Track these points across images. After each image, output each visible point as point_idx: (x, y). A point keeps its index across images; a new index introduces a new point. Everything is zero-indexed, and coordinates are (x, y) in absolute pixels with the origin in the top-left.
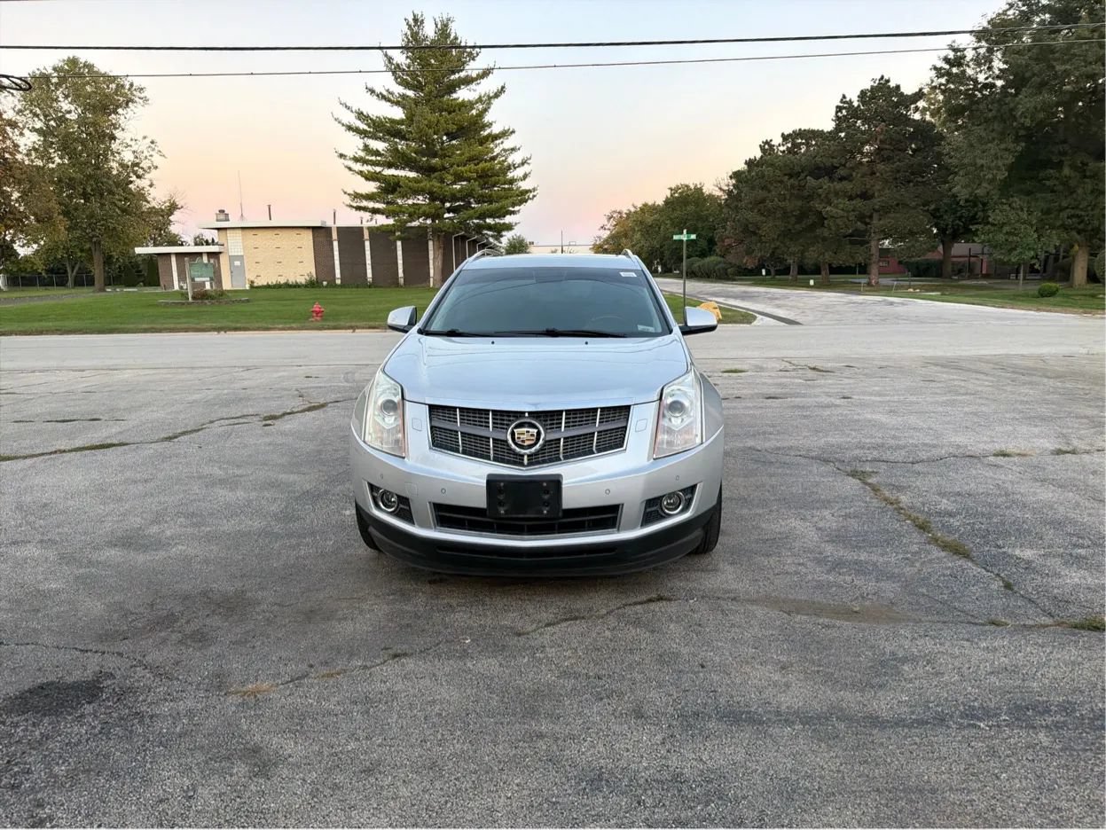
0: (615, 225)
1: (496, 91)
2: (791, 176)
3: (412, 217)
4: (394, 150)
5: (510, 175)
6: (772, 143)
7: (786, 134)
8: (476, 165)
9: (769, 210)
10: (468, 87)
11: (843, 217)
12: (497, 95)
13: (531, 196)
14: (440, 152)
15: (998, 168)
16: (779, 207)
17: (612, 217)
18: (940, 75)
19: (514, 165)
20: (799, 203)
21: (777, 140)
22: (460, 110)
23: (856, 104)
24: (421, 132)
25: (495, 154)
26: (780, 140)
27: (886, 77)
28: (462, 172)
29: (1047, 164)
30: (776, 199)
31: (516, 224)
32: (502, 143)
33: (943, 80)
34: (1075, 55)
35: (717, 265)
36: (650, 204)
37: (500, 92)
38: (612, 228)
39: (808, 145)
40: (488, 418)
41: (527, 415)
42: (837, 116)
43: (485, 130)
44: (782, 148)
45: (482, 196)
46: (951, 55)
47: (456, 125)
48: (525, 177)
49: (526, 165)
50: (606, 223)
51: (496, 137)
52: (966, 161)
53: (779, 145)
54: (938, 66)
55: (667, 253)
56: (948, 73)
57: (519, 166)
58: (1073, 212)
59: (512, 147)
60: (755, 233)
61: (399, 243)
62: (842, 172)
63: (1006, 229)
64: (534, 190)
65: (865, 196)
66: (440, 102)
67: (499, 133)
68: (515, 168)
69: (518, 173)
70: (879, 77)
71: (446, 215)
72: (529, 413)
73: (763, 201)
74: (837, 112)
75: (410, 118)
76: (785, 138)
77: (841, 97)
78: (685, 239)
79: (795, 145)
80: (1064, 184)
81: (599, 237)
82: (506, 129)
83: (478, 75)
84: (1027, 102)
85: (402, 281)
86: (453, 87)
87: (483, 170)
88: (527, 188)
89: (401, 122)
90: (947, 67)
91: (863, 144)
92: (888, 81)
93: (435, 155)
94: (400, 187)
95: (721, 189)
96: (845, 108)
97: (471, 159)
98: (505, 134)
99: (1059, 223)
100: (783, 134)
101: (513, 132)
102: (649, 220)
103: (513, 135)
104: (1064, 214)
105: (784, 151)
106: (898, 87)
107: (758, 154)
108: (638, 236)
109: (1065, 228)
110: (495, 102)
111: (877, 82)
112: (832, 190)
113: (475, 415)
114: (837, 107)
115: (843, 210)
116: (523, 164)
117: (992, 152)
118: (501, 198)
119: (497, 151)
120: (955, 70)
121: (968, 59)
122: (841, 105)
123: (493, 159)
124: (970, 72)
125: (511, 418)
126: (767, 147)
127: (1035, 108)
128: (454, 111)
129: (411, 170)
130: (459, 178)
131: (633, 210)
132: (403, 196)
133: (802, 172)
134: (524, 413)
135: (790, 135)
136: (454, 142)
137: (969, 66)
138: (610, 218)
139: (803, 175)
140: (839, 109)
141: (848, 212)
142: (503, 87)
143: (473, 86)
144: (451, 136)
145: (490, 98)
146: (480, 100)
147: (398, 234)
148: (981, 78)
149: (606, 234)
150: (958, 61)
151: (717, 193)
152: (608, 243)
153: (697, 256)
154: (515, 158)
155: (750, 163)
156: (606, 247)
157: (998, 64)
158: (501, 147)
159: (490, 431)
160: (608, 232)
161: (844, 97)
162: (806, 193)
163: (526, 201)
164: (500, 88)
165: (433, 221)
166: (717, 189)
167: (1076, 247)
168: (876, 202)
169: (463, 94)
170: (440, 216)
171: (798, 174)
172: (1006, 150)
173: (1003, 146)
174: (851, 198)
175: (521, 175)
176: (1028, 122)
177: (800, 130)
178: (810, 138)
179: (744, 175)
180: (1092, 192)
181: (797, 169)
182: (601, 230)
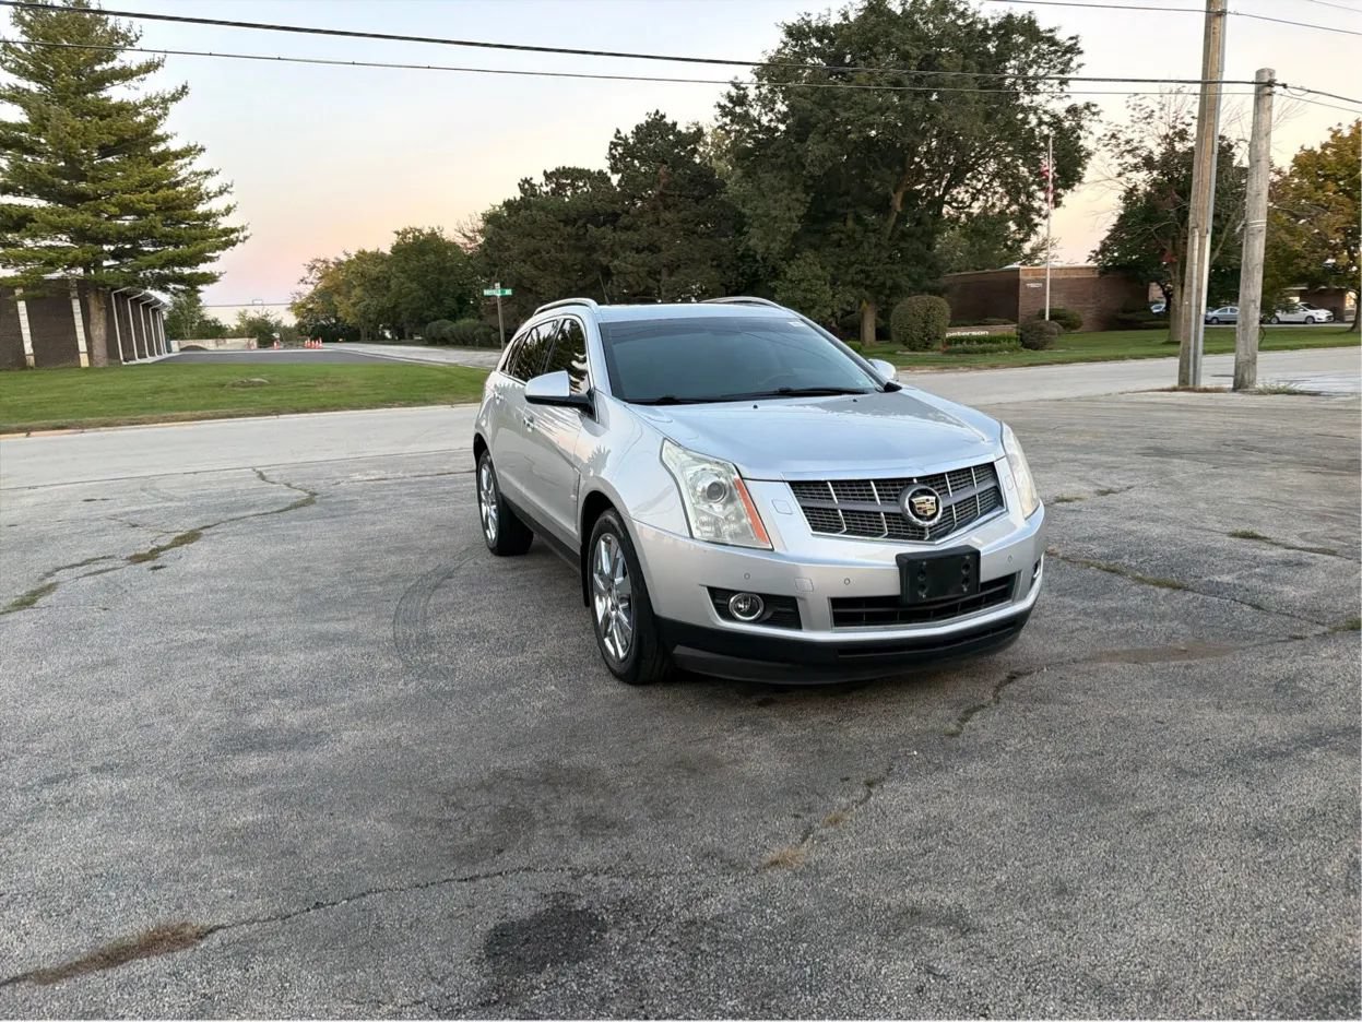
0: (320, 278)
1: (173, 91)
2: (566, 223)
3: (52, 264)
4: (17, 169)
5: (201, 209)
6: (533, 182)
7: (548, 172)
8: (153, 192)
9: (545, 264)
10: (127, 83)
11: (632, 272)
12: (174, 98)
13: (241, 238)
14: (90, 174)
15: (791, 220)
16: (557, 259)
17: (314, 267)
18: (725, 115)
19: (208, 193)
20: (580, 255)
21: (538, 179)
22: (118, 115)
23: (631, 141)
24: (60, 143)
25: (179, 178)
26: (542, 179)
27: (662, 112)
28: (132, 202)
29: (831, 216)
30: (553, 250)
31: (221, 274)
32: (190, 163)
33: (727, 120)
34: (855, 103)
35: (475, 328)
36: (368, 251)
37: (181, 94)
38: (315, 281)
39: (575, 188)
40: (871, 490)
41: (915, 481)
42: (611, 154)
43: (158, 145)
44: (545, 189)
45: (165, 235)
46: (734, 92)
47: (115, 135)
48: (228, 210)
49: (225, 194)
50: (306, 275)
51: (178, 155)
52: (759, 211)
53: (541, 185)
54: (722, 104)
55: (405, 316)
56: (731, 113)
57: (215, 196)
58: (860, 267)
59: (206, 170)
60: (530, 290)
61: (22, 305)
62: (624, 220)
63: (804, 285)
64: (243, 229)
65: (653, 248)
66: (84, 101)
67: (182, 150)
68: (210, 198)
69: (216, 205)
70: (654, 111)
71: (105, 263)
72: (918, 478)
73: (537, 251)
74: (611, 149)
75: (40, 123)
76: (548, 176)
77: (615, 132)
78: (499, 295)
79: (561, 187)
80: (849, 237)
81: (299, 294)
82: (192, 144)
83: (140, 68)
84: (815, 148)
85: (31, 360)
86: (101, 81)
87: (165, 200)
88: (233, 227)
89: (22, 127)
90: (730, 105)
91: (644, 189)
92: (663, 117)
93: (82, 177)
94: (32, 220)
95: (464, 235)
96: (620, 145)
97: (143, 185)
98: (187, 152)
99: (849, 278)
100: (545, 172)
101: (202, 150)
102: (374, 271)
103: (203, 153)
104: (852, 270)
105: (547, 193)
106: (675, 124)
107: (518, 195)
108: (358, 292)
109: (854, 284)
110: (173, 107)
111: (652, 116)
112: (617, 240)
113: (853, 488)
114: (612, 143)
115: (631, 264)
116: (221, 193)
117: (785, 202)
118: (196, 239)
119: (183, 174)
120: (738, 110)
121: (750, 98)
122: (615, 141)
123: (178, 184)
124: (754, 112)
125: (898, 487)
126: (526, 185)
127: (823, 156)
128: (110, 116)
129: (41, 197)
130: (126, 209)
131: (344, 259)
132: (33, 236)
133: (580, 218)
134: (911, 479)
135: (552, 173)
136: (110, 159)
137: (752, 106)
138: (312, 269)
139: (580, 223)
140: (614, 145)
141: (637, 266)
142: (184, 87)
143: (134, 82)
144: (105, 151)
145: (164, 101)
146: (148, 102)
147: (18, 292)
148: (764, 120)
149: (308, 290)
150: (741, 100)
151: (460, 240)
152: (313, 302)
153: (445, 318)
154: (211, 185)
155: (508, 204)
156: (311, 306)
157: (781, 107)
158: (190, 169)
159: (879, 506)
160: (312, 288)
161: (618, 131)
162: (584, 244)
163: (234, 244)
164: (180, 88)
165: (87, 271)
166: (460, 235)
167: (864, 304)
168: (665, 257)
169: (117, 93)
170: (98, 265)
171: (575, 221)
172: (797, 200)
173: (794, 196)
174: (638, 251)
175: (222, 208)
176: (817, 172)
177: (564, 168)
178: (577, 179)
179: (503, 220)
180: (876, 246)
181: (573, 214)
182: (302, 285)
